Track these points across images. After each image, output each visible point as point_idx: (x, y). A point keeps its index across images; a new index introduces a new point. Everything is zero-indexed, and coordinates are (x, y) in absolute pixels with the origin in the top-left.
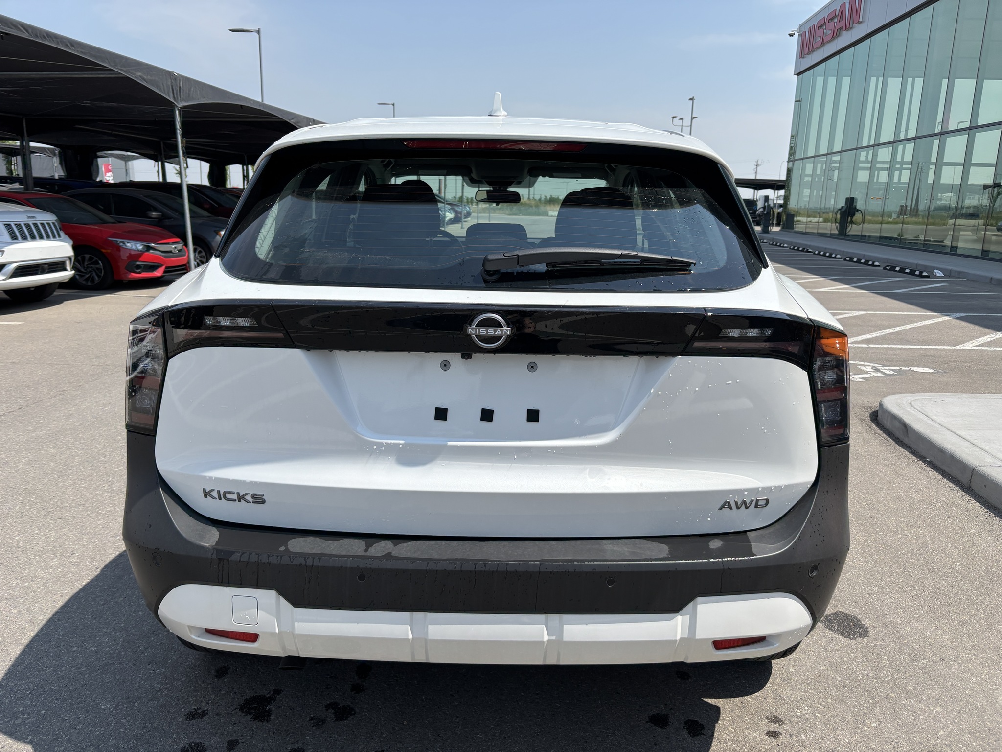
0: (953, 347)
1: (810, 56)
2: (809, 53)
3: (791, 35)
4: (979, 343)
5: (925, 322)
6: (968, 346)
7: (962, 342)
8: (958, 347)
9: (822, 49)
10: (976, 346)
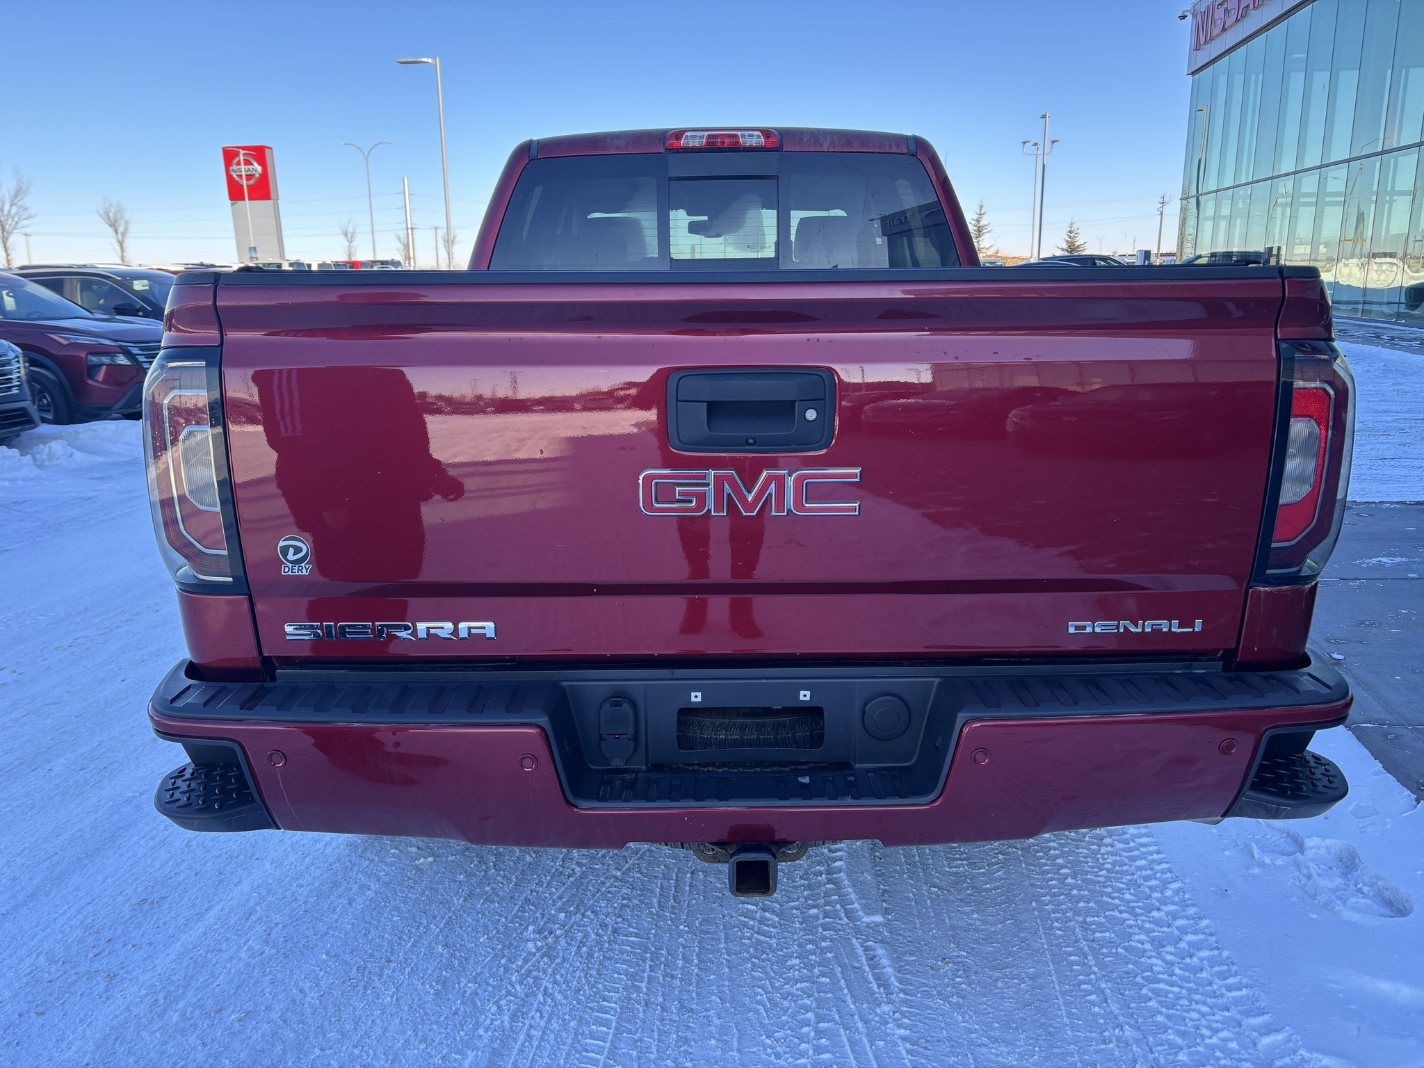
1: (1208, 46)
2: (1206, 43)
3: (1183, 17)
9: (1224, 35)
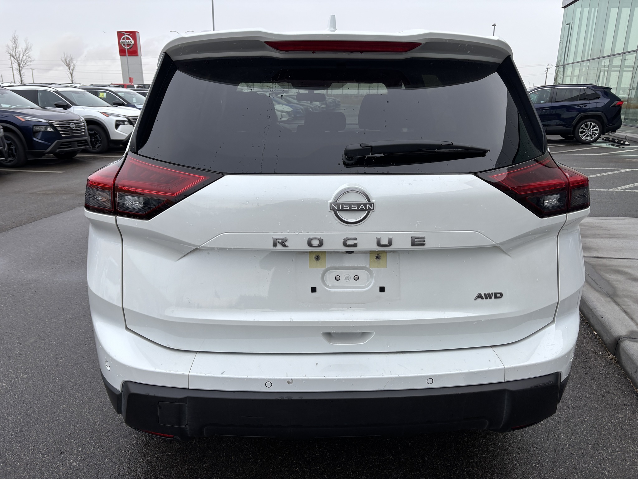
0: (607, 190)
4: (627, 188)
5: (602, 174)
6: (619, 189)
7: (615, 187)
8: (611, 190)
10: (623, 189)
